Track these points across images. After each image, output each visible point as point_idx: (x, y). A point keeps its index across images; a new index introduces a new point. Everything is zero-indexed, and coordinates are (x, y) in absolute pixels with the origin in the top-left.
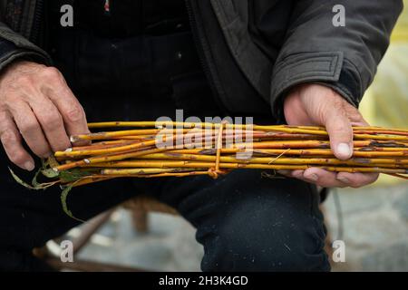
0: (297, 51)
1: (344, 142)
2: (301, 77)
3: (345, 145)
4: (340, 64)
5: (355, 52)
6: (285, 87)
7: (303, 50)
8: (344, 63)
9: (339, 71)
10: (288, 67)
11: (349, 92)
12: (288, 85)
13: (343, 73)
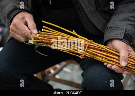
0: (111, 26)
1: (124, 61)
2: (111, 37)
3: (125, 62)
4: (124, 32)
5: (131, 26)
6: (106, 40)
7: (113, 26)
8: (126, 31)
9: (123, 35)
10: (108, 32)
11: (127, 41)
12: (107, 39)
13: (125, 35)
